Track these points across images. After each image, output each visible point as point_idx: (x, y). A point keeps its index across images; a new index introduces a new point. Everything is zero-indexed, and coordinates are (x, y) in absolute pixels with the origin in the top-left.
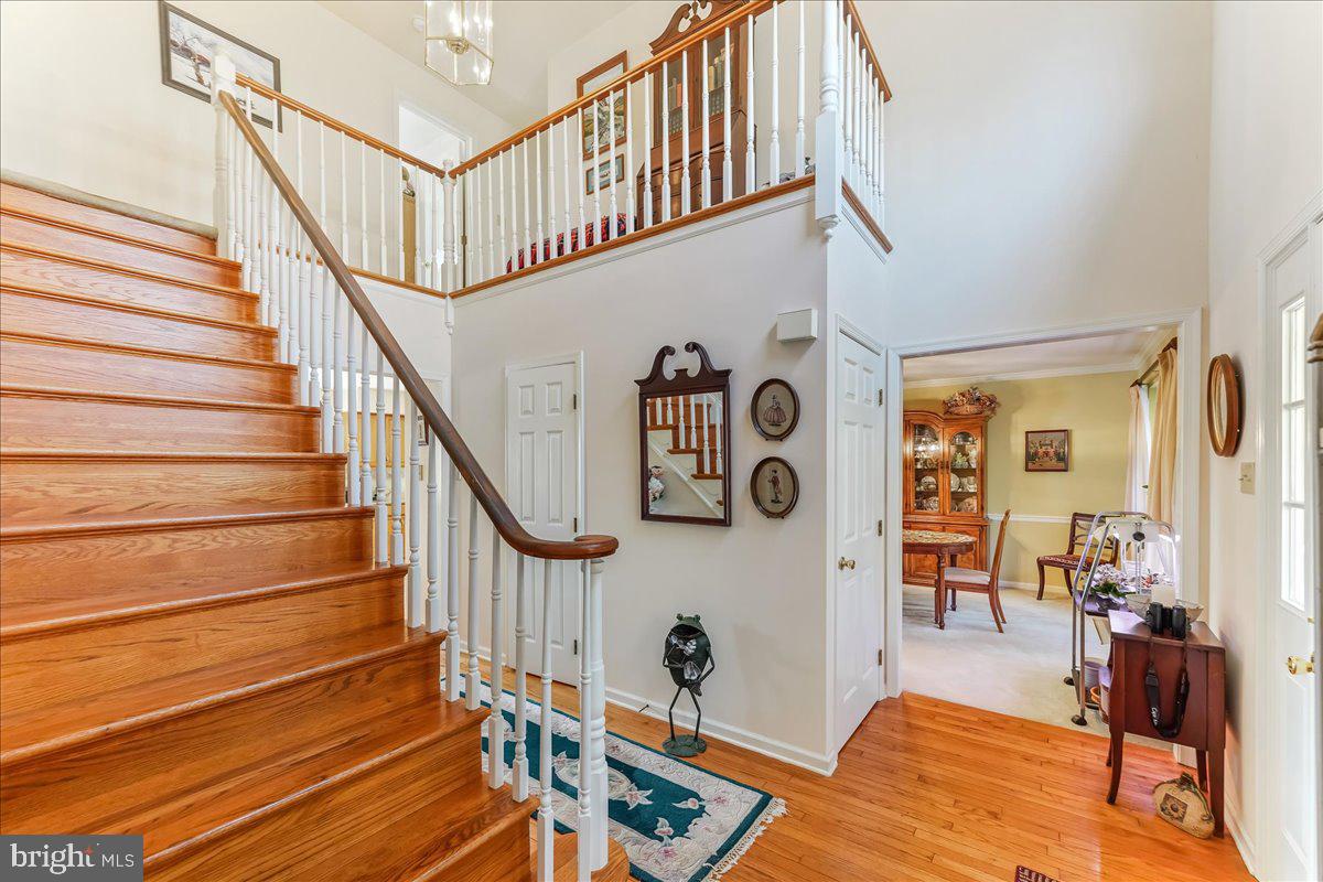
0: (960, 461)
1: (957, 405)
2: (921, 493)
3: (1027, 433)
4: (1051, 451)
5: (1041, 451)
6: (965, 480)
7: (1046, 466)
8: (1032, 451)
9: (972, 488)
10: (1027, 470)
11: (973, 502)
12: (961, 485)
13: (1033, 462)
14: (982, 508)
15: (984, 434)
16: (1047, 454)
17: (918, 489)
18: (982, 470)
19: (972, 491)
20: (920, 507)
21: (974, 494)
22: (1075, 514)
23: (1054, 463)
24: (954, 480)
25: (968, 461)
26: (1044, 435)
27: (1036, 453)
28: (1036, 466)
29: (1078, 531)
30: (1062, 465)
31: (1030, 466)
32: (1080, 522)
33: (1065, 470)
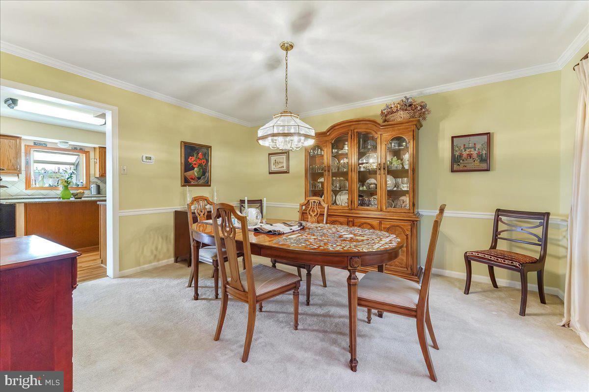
0: (396, 164)
1: (393, 112)
2: (363, 191)
3: (453, 138)
4: (474, 153)
5: (465, 153)
6: (400, 180)
7: (469, 167)
8: (457, 154)
9: (405, 187)
10: (453, 171)
11: (406, 199)
12: (397, 185)
13: (458, 164)
14: (414, 205)
15: (415, 138)
16: (470, 156)
17: (361, 189)
18: (414, 170)
19: (405, 189)
20: (362, 204)
21: (407, 192)
22: (498, 210)
23: (477, 164)
24: (390, 181)
25: (402, 164)
26: (468, 138)
27: (461, 156)
28: (461, 168)
29: (501, 227)
30: (484, 166)
31: (455, 166)
32: (504, 218)
33: (488, 170)
